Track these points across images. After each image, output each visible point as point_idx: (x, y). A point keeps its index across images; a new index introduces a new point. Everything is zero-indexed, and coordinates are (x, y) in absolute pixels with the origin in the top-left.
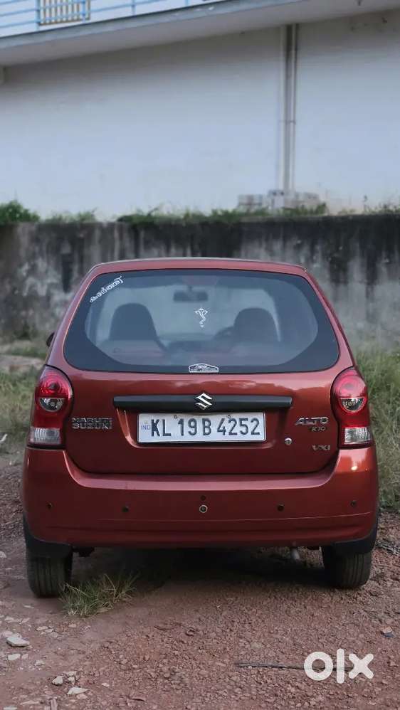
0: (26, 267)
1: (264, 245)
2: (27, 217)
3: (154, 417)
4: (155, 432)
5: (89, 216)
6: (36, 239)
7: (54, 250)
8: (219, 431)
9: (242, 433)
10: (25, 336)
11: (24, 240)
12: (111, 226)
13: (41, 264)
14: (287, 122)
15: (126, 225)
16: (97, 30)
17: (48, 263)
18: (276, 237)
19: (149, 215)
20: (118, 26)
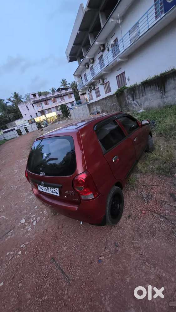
0: (127, 98)
1: (172, 79)
6: (128, 92)
7: (130, 93)
8: (50, 191)
9: (54, 192)
17: (130, 96)
20: (146, 34)
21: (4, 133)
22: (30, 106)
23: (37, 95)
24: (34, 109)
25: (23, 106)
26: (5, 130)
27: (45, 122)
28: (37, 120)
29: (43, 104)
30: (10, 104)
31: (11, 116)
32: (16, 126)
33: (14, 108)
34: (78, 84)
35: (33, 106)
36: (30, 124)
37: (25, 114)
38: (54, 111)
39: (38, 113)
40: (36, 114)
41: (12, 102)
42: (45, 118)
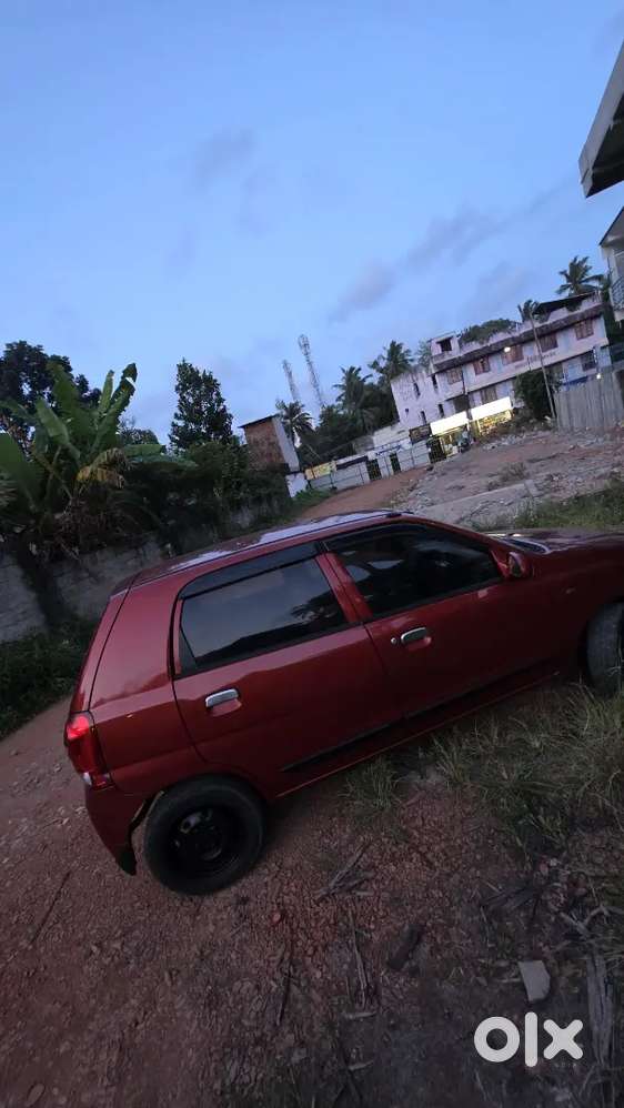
21: (340, 467)
22: (425, 382)
23: (454, 344)
24: (436, 392)
25: (405, 383)
26: (342, 461)
27: (465, 435)
28: (440, 427)
29: (470, 371)
30: (375, 379)
31: (370, 415)
32: (373, 449)
33: (384, 390)
34: (614, 281)
35: (435, 383)
36: (413, 442)
37: (407, 410)
38: (504, 396)
39: (446, 406)
40: (437, 408)
41: (381, 371)
42: (466, 421)
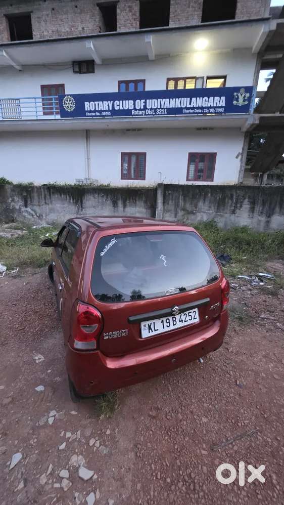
0: (10, 199)
2: (9, 183)
3: (149, 322)
4: (150, 331)
5: (31, 184)
6: (13, 190)
7: (20, 194)
8: (180, 321)
9: (190, 320)
10: (13, 221)
11: (9, 191)
12: (40, 187)
13: (16, 199)
14: (88, 159)
15: (46, 187)
16: (25, 122)
17: (19, 198)
18: (96, 192)
19: (53, 184)
